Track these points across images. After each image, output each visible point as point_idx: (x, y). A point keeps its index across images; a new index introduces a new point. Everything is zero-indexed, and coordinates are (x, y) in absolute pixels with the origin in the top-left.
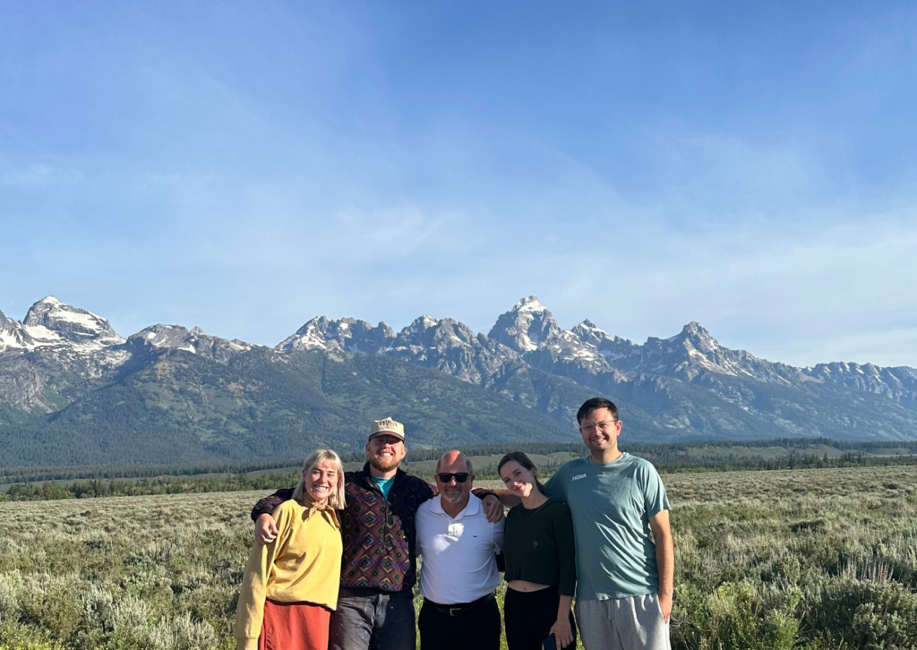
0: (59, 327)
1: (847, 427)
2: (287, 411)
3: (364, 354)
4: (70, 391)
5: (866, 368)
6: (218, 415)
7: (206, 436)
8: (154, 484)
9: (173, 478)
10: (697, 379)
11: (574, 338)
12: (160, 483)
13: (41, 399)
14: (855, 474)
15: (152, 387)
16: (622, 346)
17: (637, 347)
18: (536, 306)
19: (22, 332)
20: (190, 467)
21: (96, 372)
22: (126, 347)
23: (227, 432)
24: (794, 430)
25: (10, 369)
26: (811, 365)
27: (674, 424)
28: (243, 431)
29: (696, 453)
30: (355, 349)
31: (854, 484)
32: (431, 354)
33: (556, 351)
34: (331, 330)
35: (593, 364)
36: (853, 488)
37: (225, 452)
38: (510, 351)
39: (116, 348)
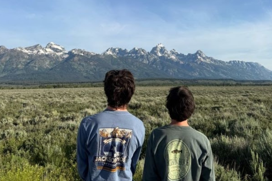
0: (54, 49)
1: (237, 76)
2: (103, 69)
3: (121, 56)
4: (55, 64)
5: (242, 62)
6: (87, 70)
7: (85, 74)
8: (72, 85)
9: (77, 84)
10: (200, 64)
11: (170, 53)
12: (73, 85)
13: (48, 65)
14: (239, 88)
15: (73, 63)
16: (182, 55)
17: (185, 56)
18: (162, 46)
19: (45, 50)
20: (81, 82)
21: (61, 59)
22: (68, 54)
23: (90, 74)
24: (224, 77)
25: (42, 58)
26: (228, 61)
27: (194, 74)
28: (93, 73)
29: (199, 81)
30: (119, 55)
31: (238, 91)
32: (136, 56)
33: (166, 56)
34: (114, 50)
35: (175, 60)
36: (238, 92)
37: (89, 78)
38: (155, 56)
39: (66, 54)
